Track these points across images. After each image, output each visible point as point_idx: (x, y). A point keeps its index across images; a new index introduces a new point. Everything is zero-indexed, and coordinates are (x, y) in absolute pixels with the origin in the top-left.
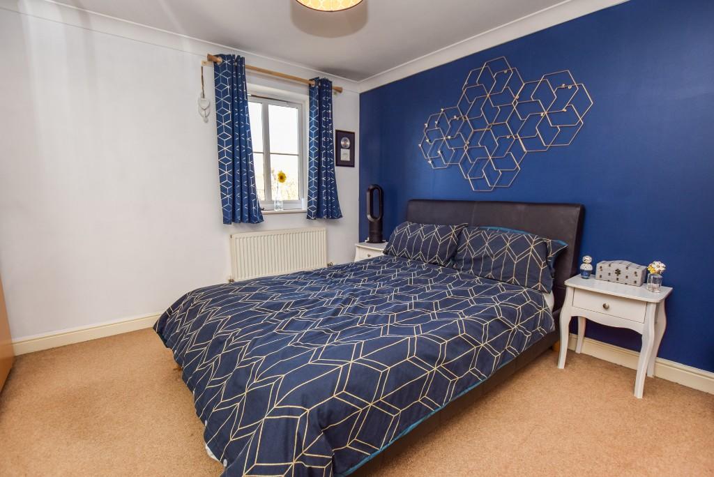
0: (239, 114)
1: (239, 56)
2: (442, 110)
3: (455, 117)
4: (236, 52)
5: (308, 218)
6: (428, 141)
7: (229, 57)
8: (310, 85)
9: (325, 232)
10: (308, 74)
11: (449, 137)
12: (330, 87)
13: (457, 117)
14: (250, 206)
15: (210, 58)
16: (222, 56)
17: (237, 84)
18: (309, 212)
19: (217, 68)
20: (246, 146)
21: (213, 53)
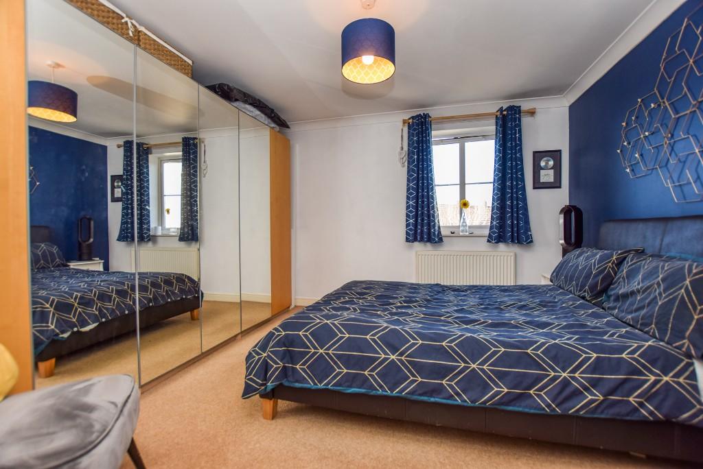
0: (423, 157)
1: (424, 114)
2: (639, 100)
3: (653, 105)
4: (421, 111)
5: (488, 241)
6: (625, 144)
7: (418, 116)
8: (497, 116)
9: (513, 257)
10: (493, 107)
11: (647, 134)
12: (520, 112)
13: (655, 104)
14: (429, 229)
15: (404, 122)
16: (413, 118)
17: (422, 135)
18: (490, 236)
19: (409, 127)
20: (428, 181)
21: (406, 118)
